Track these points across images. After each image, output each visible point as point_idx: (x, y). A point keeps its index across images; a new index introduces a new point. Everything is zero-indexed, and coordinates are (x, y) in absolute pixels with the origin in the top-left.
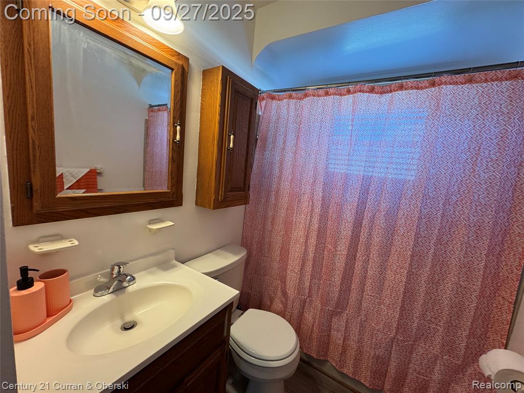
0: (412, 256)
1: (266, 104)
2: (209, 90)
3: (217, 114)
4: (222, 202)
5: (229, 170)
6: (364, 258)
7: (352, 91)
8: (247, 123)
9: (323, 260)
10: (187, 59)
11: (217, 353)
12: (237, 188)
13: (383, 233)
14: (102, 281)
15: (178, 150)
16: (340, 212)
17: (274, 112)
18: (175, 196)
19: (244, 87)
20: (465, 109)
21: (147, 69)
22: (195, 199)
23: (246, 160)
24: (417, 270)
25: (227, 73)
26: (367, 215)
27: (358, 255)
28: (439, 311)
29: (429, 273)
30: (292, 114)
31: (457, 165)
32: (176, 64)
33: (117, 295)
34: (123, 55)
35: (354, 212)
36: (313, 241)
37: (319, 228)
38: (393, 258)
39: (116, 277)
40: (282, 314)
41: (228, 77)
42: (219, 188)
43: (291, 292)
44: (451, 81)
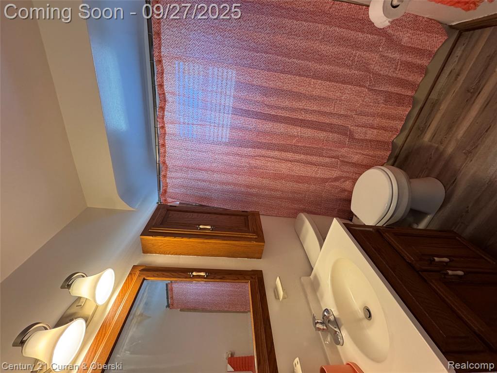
0: (300, 75)
1: (170, 197)
2: (160, 247)
3: (182, 240)
4: (258, 236)
5: (230, 229)
6: (303, 113)
7: (163, 125)
8: (189, 214)
9: (306, 147)
10: (134, 267)
11: (387, 236)
12: (245, 222)
13: (281, 98)
14: (331, 339)
15: (213, 274)
16: (265, 133)
17: (177, 191)
18: (254, 277)
19: (158, 216)
20: (180, 38)
21: (145, 301)
22: (255, 259)
23: (221, 214)
24: (311, 71)
25: (146, 232)
26: (267, 111)
27: (301, 118)
28: (344, 54)
29: (313, 62)
30: (179, 175)
31: (226, 42)
32: (139, 276)
33: (342, 325)
34: (134, 321)
35: (264, 122)
36: (290, 155)
37: (278, 150)
38: (302, 90)
39: (326, 326)
40: (354, 181)
41: (150, 230)
42: (246, 238)
43: (336, 173)
44: (158, 48)
